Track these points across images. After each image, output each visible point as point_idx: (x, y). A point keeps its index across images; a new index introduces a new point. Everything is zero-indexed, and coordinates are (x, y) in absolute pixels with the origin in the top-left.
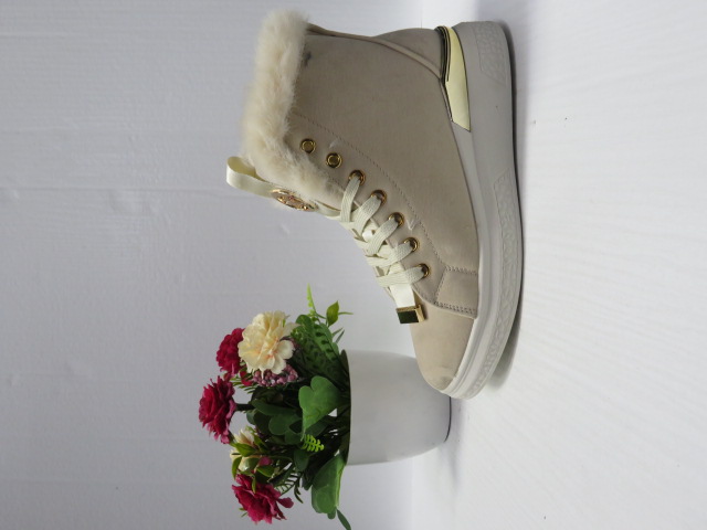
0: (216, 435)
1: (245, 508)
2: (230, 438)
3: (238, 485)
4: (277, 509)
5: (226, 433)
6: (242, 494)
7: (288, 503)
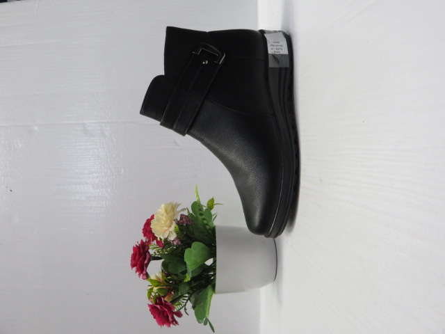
0: (140, 275)
1: (155, 318)
2: (147, 276)
3: (151, 303)
4: (173, 318)
5: (144, 272)
6: (153, 309)
7: (179, 315)
